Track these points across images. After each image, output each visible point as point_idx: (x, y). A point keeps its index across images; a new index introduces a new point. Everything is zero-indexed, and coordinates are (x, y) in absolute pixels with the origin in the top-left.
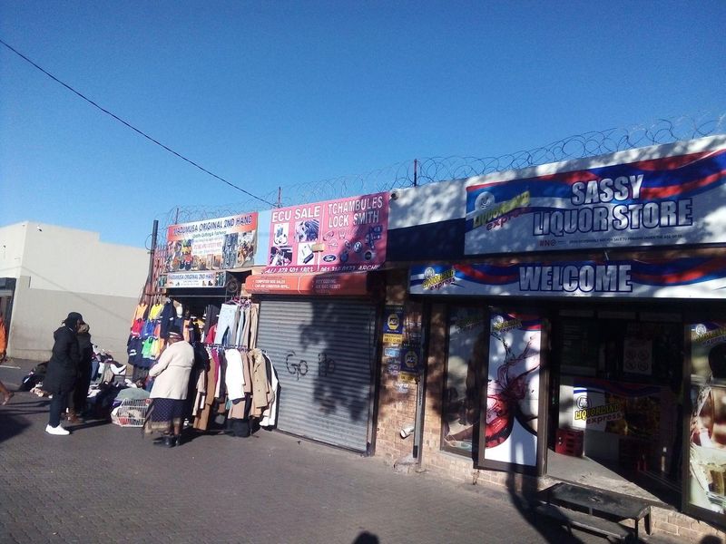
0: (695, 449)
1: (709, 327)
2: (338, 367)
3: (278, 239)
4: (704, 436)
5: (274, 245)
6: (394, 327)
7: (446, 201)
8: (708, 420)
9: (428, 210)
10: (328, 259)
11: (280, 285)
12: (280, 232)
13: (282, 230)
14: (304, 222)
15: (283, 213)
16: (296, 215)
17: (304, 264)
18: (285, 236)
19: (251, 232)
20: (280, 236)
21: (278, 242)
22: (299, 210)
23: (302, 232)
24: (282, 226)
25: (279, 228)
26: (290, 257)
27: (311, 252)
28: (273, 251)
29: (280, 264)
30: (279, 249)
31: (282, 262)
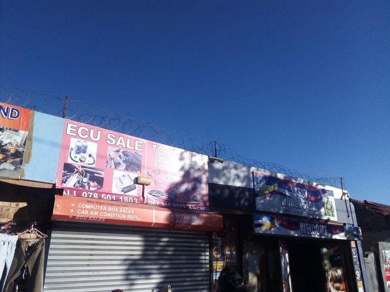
1: (328, 249)
3: (79, 156)
4: (332, 289)
5: (70, 161)
6: (219, 256)
7: (242, 175)
8: (332, 283)
9: (232, 177)
10: (155, 193)
11: (127, 214)
12: (81, 150)
13: (86, 148)
14: (121, 151)
15: (87, 130)
16: (109, 140)
17: (123, 193)
18: (90, 156)
19: (17, 131)
20: (82, 154)
21: (77, 160)
22: (114, 136)
23: (118, 160)
24: (85, 144)
25: (80, 144)
26: (100, 181)
27: (132, 183)
28: (69, 168)
29: (82, 186)
30: (81, 169)
31: (86, 185)
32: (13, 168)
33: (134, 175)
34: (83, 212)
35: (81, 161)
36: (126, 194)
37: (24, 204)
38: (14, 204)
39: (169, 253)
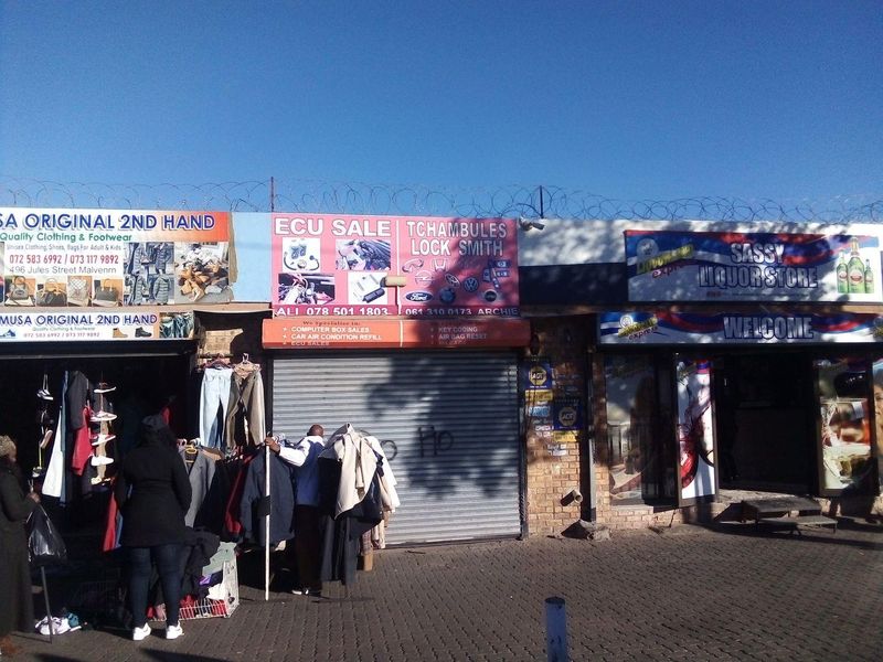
0: (827, 449)
1: (833, 361)
2: (456, 440)
3: (296, 261)
4: (834, 439)
5: (286, 270)
6: (540, 382)
8: (836, 427)
10: (416, 297)
11: (359, 335)
12: (299, 251)
13: (304, 248)
14: (357, 242)
15: (303, 222)
16: (336, 229)
17: (365, 303)
18: (312, 258)
19: (216, 244)
20: (300, 258)
21: (295, 266)
22: (343, 222)
23: (353, 256)
24: (303, 243)
25: (296, 245)
26: (330, 291)
27: (379, 287)
28: (286, 280)
29: (307, 301)
30: (301, 278)
31: (311, 298)
32: (219, 290)
33: (379, 275)
34: (298, 336)
35: (301, 267)
36: (371, 303)
37: (240, 331)
38: (228, 332)
39: (437, 374)
